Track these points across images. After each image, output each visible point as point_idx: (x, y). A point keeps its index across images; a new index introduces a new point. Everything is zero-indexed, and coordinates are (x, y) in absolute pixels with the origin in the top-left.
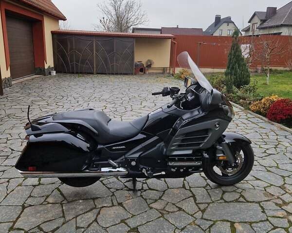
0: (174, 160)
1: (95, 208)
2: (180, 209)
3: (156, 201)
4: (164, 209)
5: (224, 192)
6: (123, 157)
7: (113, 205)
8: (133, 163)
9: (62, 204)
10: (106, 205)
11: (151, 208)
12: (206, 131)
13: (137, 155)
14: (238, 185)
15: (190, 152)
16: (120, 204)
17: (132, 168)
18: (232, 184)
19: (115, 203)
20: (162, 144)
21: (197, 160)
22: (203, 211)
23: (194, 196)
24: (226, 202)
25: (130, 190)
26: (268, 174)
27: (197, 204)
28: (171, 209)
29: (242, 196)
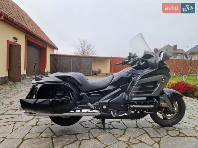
0: (134, 104)
1: (77, 140)
2: (141, 142)
3: (121, 136)
4: (129, 141)
6: (98, 102)
7: (90, 139)
9: (52, 138)
10: (85, 138)
11: (119, 141)
12: (155, 83)
13: (107, 101)
15: (145, 98)
16: (95, 138)
17: (104, 110)
19: (91, 137)
20: (124, 94)
22: (159, 143)
23: (147, 133)
24: (172, 136)
25: (100, 128)
26: (190, 120)
27: (152, 138)
28: (135, 141)
29: (180, 133)
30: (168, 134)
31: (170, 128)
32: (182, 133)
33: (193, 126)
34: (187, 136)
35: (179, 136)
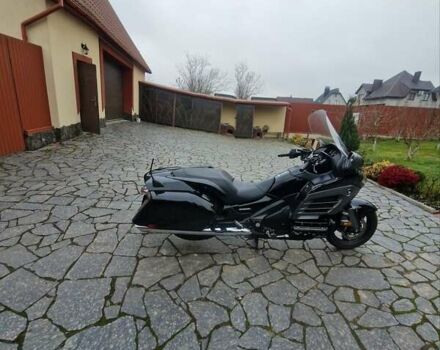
0: (299, 225)
1: (215, 264)
2: (302, 271)
3: (277, 261)
4: (286, 270)
5: (344, 256)
7: (236, 264)
8: (258, 225)
9: (177, 258)
10: (227, 262)
11: (273, 268)
12: (336, 198)
13: (262, 217)
14: (357, 249)
15: (317, 218)
16: (243, 262)
17: (257, 229)
18: (352, 247)
19: (238, 261)
20: (288, 208)
21: (323, 226)
22: (325, 275)
23: (314, 258)
24: (347, 266)
25: (251, 248)
26: (385, 239)
27: (318, 267)
28: (293, 270)
29: (362, 261)
30: (342, 262)
31: (349, 252)
32: (363, 262)
33: (385, 250)
34: (369, 267)
35: (357, 266)
